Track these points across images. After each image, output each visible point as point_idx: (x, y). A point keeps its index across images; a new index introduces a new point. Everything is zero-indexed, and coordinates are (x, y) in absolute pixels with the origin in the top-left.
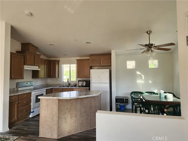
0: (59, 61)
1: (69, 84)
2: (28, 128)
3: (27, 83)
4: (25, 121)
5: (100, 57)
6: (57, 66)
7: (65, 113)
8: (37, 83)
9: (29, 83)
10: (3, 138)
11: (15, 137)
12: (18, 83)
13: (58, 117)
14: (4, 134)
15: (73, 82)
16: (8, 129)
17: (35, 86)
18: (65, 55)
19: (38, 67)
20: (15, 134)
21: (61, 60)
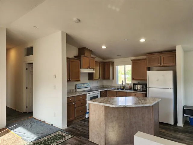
0: (113, 63)
1: (124, 87)
2: (82, 129)
3: (84, 85)
4: (81, 120)
5: (161, 55)
6: (111, 68)
8: (94, 84)
10: (61, 135)
11: (70, 136)
12: (76, 85)
13: (104, 124)
14: (63, 131)
15: (128, 84)
16: (66, 127)
17: (92, 88)
19: (93, 70)
20: (70, 133)
21: (116, 61)
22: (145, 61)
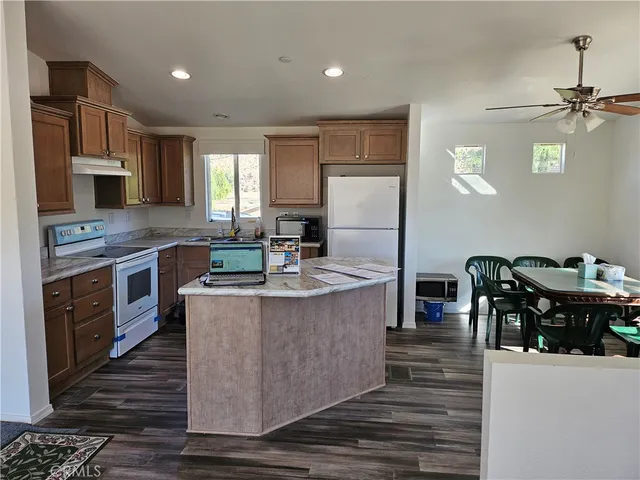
0: (191, 140)
1: (237, 230)
2: (128, 401)
3: (82, 228)
4: (95, 372)
6: (186, 161)
7: (284, 347)
8: (118, 225)
9: (88, 228)
10: (49, 448)
11: (97, 441)
12: (52, 227)
14: (44, 430)
16: (48, 410)
17: (109, 240)
18: (222, 119)
19: (119, 164)
20: (86, 427)
22: (313, 142)
